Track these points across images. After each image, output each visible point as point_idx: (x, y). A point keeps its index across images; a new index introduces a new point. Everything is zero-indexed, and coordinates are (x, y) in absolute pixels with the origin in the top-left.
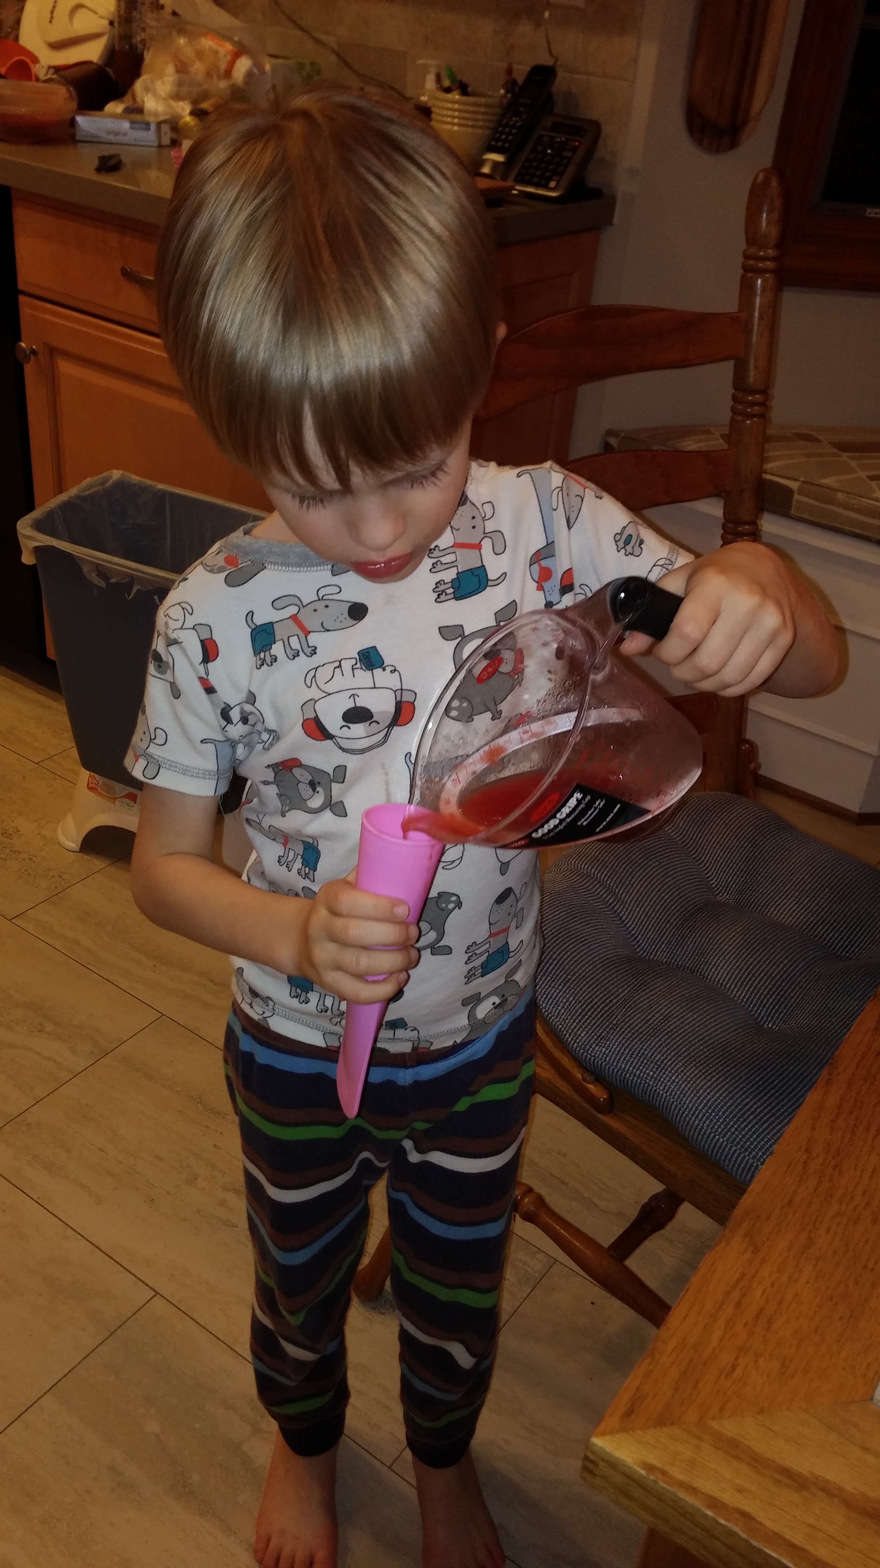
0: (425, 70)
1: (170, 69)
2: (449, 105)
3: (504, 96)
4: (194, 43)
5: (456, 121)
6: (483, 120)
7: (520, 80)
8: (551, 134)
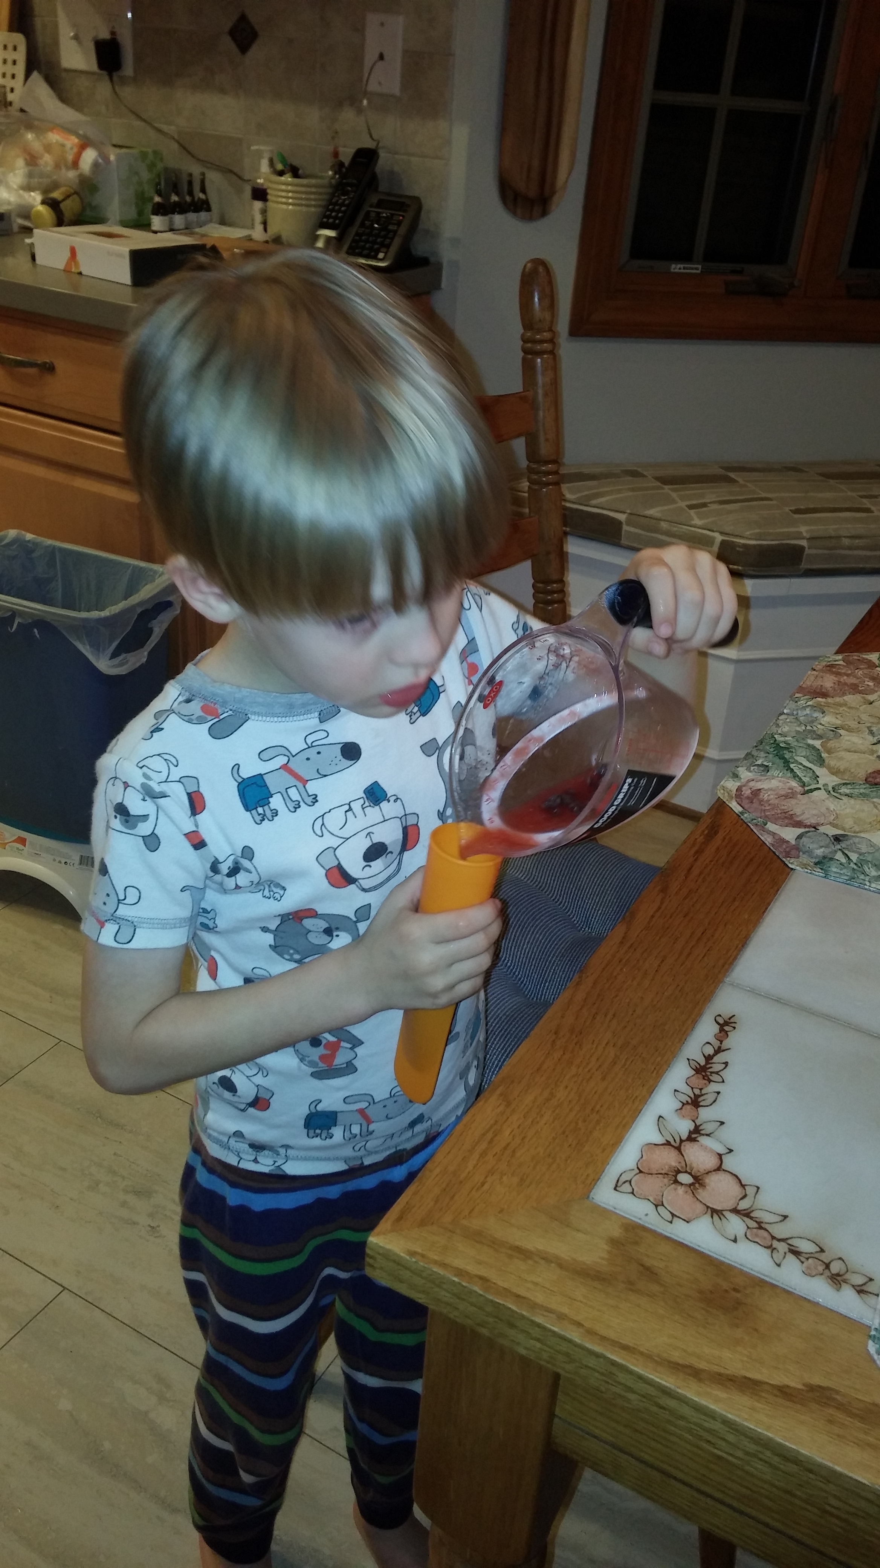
0: (259, 155)
1: (20, 163)
2: (283, 187)
3: (333, 178)
4: (41, 138)
5: (290, 201)
6: (315, 200)
7: (347, 161)
8: (376, 210)
